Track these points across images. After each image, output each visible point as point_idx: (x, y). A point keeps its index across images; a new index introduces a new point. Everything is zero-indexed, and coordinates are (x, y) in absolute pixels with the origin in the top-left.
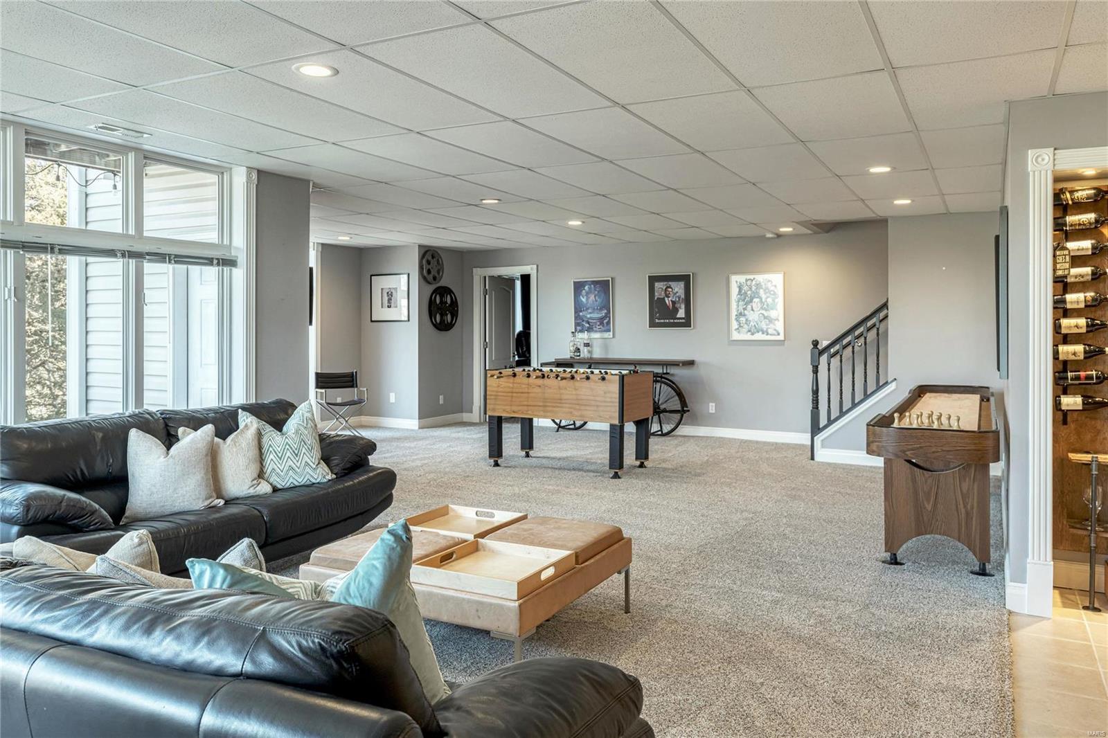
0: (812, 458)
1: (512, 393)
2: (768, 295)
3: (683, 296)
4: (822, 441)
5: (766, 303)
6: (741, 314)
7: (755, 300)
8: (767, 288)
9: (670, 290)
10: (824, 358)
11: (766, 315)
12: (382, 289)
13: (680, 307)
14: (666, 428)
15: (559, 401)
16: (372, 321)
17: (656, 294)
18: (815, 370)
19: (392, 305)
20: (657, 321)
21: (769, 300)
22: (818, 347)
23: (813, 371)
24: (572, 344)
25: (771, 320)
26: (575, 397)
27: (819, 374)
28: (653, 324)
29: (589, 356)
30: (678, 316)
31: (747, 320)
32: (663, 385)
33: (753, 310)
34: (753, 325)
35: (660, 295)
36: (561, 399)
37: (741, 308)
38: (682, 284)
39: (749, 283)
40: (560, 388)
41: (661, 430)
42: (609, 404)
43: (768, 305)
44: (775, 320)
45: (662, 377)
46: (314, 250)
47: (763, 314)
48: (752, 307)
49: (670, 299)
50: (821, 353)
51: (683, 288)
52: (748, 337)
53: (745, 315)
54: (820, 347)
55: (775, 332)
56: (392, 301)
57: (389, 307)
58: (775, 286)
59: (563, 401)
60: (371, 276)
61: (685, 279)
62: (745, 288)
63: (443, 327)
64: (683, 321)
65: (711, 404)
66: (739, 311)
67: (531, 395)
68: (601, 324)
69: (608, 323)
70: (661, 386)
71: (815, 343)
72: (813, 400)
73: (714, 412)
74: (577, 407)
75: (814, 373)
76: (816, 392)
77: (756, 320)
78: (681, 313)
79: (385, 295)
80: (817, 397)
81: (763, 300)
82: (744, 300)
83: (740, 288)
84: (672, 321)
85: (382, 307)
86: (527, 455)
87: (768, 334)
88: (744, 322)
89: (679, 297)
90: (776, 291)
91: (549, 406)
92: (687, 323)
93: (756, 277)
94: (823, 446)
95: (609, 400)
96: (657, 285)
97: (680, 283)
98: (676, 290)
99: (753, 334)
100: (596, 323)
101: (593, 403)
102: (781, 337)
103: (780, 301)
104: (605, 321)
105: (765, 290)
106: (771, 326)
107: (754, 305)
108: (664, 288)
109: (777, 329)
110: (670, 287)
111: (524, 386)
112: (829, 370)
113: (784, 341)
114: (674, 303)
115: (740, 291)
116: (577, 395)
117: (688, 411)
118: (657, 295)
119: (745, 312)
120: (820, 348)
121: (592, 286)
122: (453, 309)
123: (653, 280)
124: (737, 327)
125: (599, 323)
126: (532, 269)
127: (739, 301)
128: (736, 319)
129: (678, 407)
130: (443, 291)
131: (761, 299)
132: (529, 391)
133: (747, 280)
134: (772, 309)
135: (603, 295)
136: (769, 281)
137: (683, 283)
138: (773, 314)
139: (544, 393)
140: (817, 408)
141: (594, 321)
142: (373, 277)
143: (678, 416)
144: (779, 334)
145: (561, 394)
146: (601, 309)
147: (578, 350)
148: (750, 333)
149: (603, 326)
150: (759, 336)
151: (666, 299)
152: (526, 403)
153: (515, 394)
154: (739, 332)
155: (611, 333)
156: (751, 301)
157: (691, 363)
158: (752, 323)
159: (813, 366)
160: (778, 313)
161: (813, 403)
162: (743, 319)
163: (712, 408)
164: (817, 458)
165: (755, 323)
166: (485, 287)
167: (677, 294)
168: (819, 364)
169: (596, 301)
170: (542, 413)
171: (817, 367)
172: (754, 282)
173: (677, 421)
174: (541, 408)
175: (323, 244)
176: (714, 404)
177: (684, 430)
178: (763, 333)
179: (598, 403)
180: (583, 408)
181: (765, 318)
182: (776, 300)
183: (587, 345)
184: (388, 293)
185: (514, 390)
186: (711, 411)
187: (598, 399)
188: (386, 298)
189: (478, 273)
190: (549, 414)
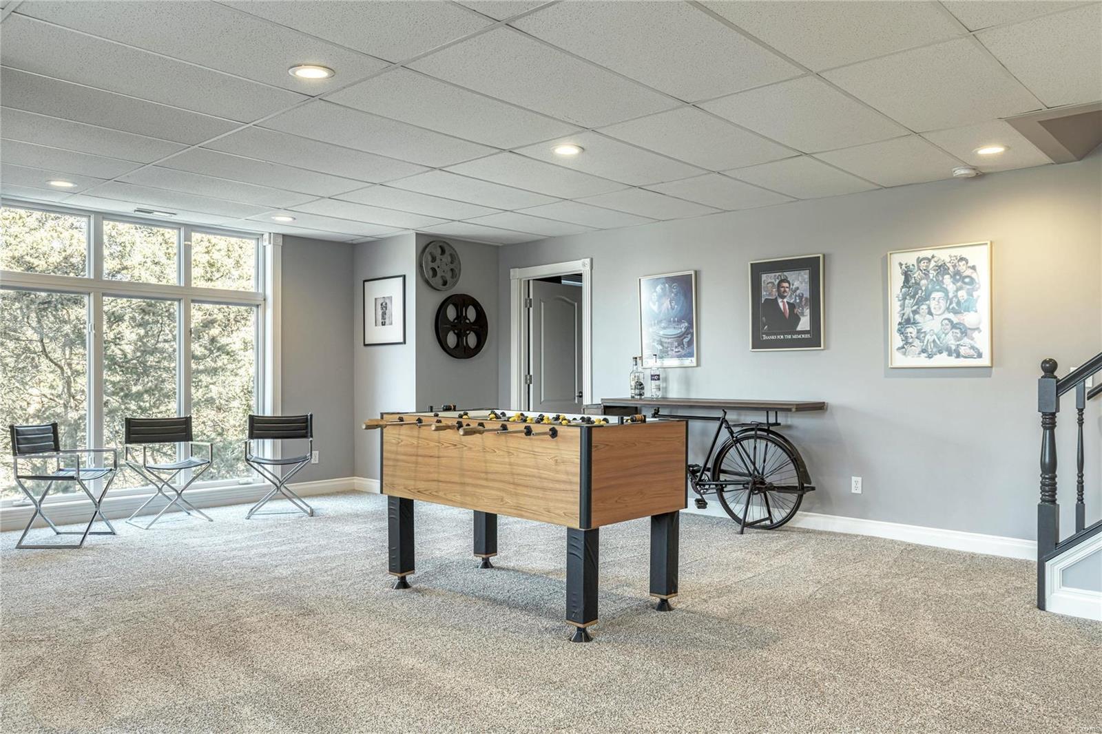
0: (1041, 605)
1: (417, 455)
2: (959, 284)
3: (807, 295)
4: (1064, 571)
5: (955, 300)
6: (908, 321)
7: (934, 295)
8: (957, 273)
9: (786, 285)
10: (1069, 400)
11: (955, 320)
12: (376, 299)
13: (803, 314)
14: (778, 515)
15: (483, 475)
16: (365, 345)
17: (764, 293)
18: (1049, 422)
19: (387, 321)
20: (765, 337)
21: (962, 294)
22: (1055, 374)
23: (1044, 423)
24: (632, 376)
25: (964, 331)
26: (507, 468)
27: (1056, 430)
28: (758, 343)
29: (660, 394)
30: (799, 328)
31: (919, 331)
32: (769, 444)
33: (930, 313)
34: (931, 340)
35: (770, 294)
36: (486, 473)
37: (908, 311)
38: (805, 275)
39: (923, 265)
40: (484, 450)
41: (770, 518)
42: (563, 486)
43: (958, 303)
44: (974, 329)
45: (768, 431)
46: (270, 243)
47: (949, 320)
48: (929, 308)
49: (785, 300)
50: (1062, 386)
51: (807, 280)
52: (923, 361)
53: (915, 323)
54: (1061, 374)
55: (972, 352)
56: (387, 316)
57: (383, 324)
58: (973, 268)
59: (490, 476)
60: (365, 281)
61: (812, 266)
62: (917, 275)
63: (463, 352)
64: (807, 336)
65: (854, 478)
66: (905, 317)
67: (444, 461)
68: (679, 345)
69: (690, 343)
70: (767, 445)
71: (1050, 367)
72: (1043, 484)
73: (859, 491)
74: (511, 488)
75: (1045, 428)
76: (1049, 468)
77: (936, 331)
78: (804, 324)
79: (379, 307)
80: (1053, 478)
81: (951, 295)
82: (913, 297)
83: (907, 275)
84: (789, 337)
85: (376, 325)
86: (487, 565)
87: (958, 356)
88: (914, 335)
89: (801, 297)
90: (974, 276)
91: (468, 484)
92: (813, 339)
93: (936, 253)
94: (1064, 583)
95: (563, 477)
96: (765, 278)
97: (802, 272)
98: (796, 284)
99: (930, 356)
100: (672, 343)
101: (536, 482)
102: (985, 361)
103: (982, 296)
104: (686, 340)
105: (953, 277)
106: (966, 340)
107: (933, 304)
108: (776, 283)
109: (977, 346)
110: (785, 280)
111: (432, 444)
112: (1081, 422)
113: (991, 367)
114: (792, 306)
115: (907, 280)
116: (510, 464)
117: (813, 489)
118: (765, 295)
119: (917, 317)
120: (1060, 378)
121: (667, 285)
122: (481, 327)
123: (758, 270)
124: (901, 344)
125: (676, 344)
126: (584, 265)
127: (904, 299)
128: (899, 330)
129: (794, 482)
130: (462, 301)
131: (946, 292)
132: (441, 454)
133: (919, 261)
134: (968, 310)
135: (682, 298)
136: (962, 259)
137: (808, 271)
138: (969, 319)
139: (461, 458)
140: (1054, 501)
141: (670, 340)
142: (366, 283)
143: (793, 497)
144: (980, 356)
145: (486, 462)
146: (680, 322)
147: (640, 386)
148: (925, 355)
149: (683, 348)
150: (942, 360)
151: (780, 300)
152: (435, 476)
153: (420, 459)
154: (904, 354)
155: (694, 359)
156: (927, 298)
157: (818, 408)
158: (928, 337)
159: (1044, 414)
160: (979, 317)
161: (1043, 491)
162: (911, 331)
163: (856, 485)
164: (1053, 605)
165: (935, 337)
166: (529, 296)
167: (798, 292)
168: (1058, 410)
169: (672, 308)
170: (458, 498)
171: (1053, 415)
172: (933, 264)
173: (792, 505)
174: (457, 488)
175: (284, 236)
176: (859, 479)
177: (808, 520)
178: (950, 355)
179: (546, 484)
180: (520, 490)
181: (954, 326)
182: (975, 294)
183: (655, 377)
184: (382, 305)
185: (421, 452)
186: (853, 491)
187: (545, 474)
188: (380, 312)
189: (518, 276)
190: (468, 499)
